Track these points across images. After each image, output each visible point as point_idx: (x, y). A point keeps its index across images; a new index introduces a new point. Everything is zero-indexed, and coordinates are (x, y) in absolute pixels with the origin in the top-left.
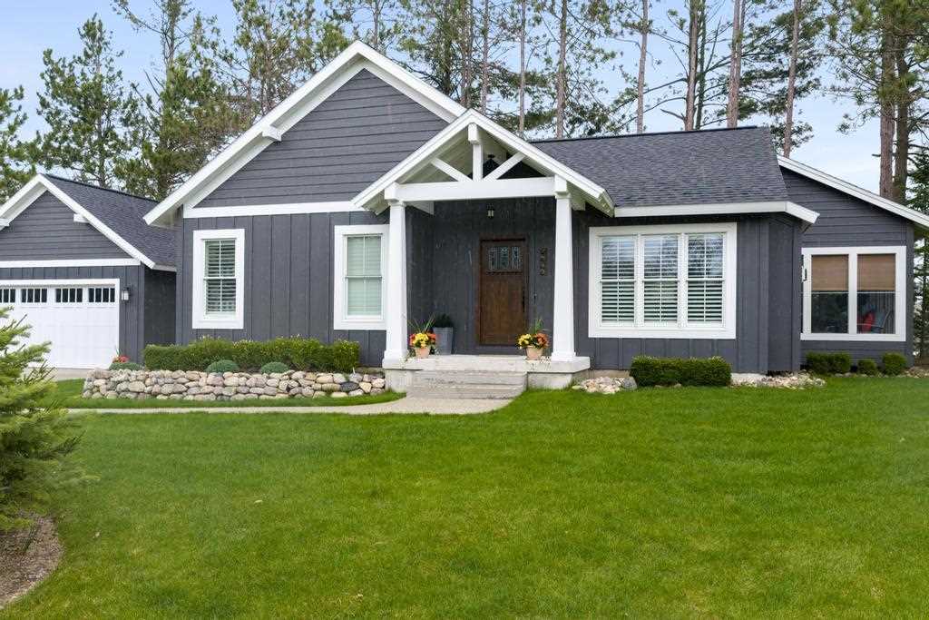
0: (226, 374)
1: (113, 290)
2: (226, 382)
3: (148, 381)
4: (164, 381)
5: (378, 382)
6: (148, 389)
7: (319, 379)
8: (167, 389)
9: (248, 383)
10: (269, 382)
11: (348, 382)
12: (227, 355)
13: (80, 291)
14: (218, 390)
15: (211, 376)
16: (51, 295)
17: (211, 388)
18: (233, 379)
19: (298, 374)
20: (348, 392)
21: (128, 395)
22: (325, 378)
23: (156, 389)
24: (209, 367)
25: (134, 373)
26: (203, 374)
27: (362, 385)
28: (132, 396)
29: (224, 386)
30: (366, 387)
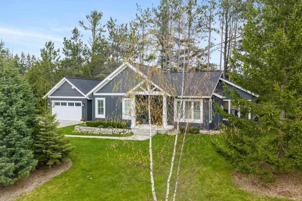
0: (101, 128)
1: (80, 104)
2: (101, 130)
3: (87, 129)
4: (90, 129)
5: (130, 131)
6: (87, 131)
7: (118, 130)
8: (90, 131)
9: (105, 130)
10: (109, 130)
11: (124, 131)
12: (102, 124)
13: (73, 103)
14: (100, 132)
15: (99, 128)
16: (67, 104)
17: (98, 131)
18: (102, 129)
19: (114, 129)
20: (124, 133)
21: (83, 132)
22: (120, 130)
23: (88, 131)
24: (98, 127)
25: (84, 127)
26: (97, 128)
27: (127, 131)
28: (84, 132)
29: (101, 131)
30: (127, 132)
